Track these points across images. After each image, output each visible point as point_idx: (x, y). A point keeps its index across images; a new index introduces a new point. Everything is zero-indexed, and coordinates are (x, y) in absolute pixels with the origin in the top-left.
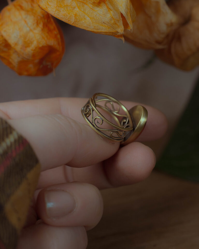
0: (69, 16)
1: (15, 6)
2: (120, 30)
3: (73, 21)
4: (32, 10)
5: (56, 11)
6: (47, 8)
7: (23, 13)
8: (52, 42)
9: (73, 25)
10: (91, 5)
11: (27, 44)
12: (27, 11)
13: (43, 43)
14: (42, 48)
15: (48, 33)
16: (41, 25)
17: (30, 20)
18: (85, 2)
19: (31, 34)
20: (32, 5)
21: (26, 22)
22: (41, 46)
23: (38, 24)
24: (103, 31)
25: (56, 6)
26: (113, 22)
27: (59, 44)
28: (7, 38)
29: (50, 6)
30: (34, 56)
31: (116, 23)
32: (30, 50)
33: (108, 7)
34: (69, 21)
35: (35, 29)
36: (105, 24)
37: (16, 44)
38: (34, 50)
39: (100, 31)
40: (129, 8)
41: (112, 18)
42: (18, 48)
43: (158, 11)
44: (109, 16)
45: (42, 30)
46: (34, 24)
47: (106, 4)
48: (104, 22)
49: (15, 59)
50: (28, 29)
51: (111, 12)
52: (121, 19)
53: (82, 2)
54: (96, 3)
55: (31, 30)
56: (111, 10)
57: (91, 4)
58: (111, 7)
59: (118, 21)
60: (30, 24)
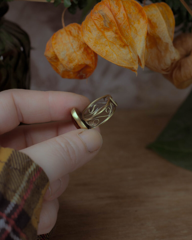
0: (102, 51)
1: (66, 31)
2: (136, 67)
3: (104, 55)
4: (78, 36)
5: (93, 46)
6: (88, 42)
7: (71, 38)
8: (88, 62)
9: (104, 58)
10: (119, 46)
11: (70, 61)
12: (75, 37)
13: (82, 62)
14: (81, 65)
15: (86, 55)
16: (82, 49)
17: (76, 44)
18: (115, 43)
19: (74, 55)
20: (78, 32)
21: (72, 45)
22: (80, 63)
23: (80, 48)
24: (124, 66)
25: (94, 42)
26: (131, 60)
27: (93, 63)
28: (57, 54)
29: (90, 41)
30: (74, 69)
31: (133, 62)
32: (72, 65)
33: (129, 50)
34: (101, 54)
35: (77, 51)
36: (126, 61)
37: (63, 60)
38: (75, 66)
39: (121, 65)
40: (144, 52)
41: (131, 58)
42: (64, 63)
43: (167, 49)
44: (129, 56)
45: (83, 53)
46: (77, 48)
47: (129, 48)
48: (125, 60)
49: (61, 69)
50: (73, 50)
51: (131, 54)
52: (137, 59)
53: (113, 43)
54: (122, 45)
55: (75, 52)
56: (132, 53)
57: (119, 45)
58: (132, 51)
59: (135, 61)
60: (75, 47)
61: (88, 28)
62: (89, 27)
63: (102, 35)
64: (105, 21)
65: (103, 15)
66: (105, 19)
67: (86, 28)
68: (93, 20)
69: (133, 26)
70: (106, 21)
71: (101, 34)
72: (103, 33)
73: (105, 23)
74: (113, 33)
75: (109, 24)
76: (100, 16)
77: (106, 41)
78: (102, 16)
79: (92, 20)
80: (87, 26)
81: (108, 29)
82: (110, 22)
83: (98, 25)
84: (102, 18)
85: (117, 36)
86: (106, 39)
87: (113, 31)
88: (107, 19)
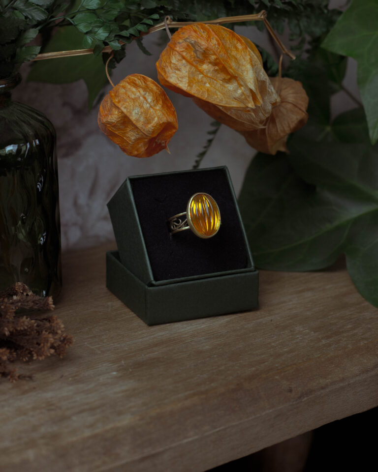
0: (201, 91)
2: (251, 105)
3: (206, 97)
5: (187, 87)
7: (140, 90)
10: (221, 82)
11: (148, 121)
12: (144, 88)
13: (164, 119)
16: (161, 102)
17: (150, 97)
18: (215, 78)
19: (152, 111)
21: (145, 98)
22: (161, 122)
23: (157, 100)
25: (187, 82)
26: (243, 97)
28: (128, 114)
29: (181, 81)
30: (152, 132)
31: (246, 99)
32: (150, 127)
33: (238, 83)
35: (155, 105)
36: (236, 99)
37: (137, 120)
38: (155, 126)
41: (243, 93)
42: (139, 125)
44: (240, 92)
45: (162, 106)
46: (154, 101)
47: (237, 81)
48: (234, 98)
49: (132, 137)
50: (148, 105)
51: (242, 88)
52: (251, 94)
53: (213, 78)
55: (151, 107)
56: (242, 86)
57: (221, 80)
58: (242, 84)
59: (249, 96)
60: (149, 100)
61: (172, 65)
62: (175, 64)
63: (196, 71)
64: (196, 51)
65: (192, 44)
66: (195, 48)
67: (171, 66)
68: (178, 52)
69: (230, 54)
70: (198, 51)
71: (193, 69)
72: (196, 67)
73: (196, 54)
74: (210, 65)
75: (203, 54)
76: (188, 45)
77: (203, 77)
78: (190, 45)
79: (176, 53)
80: (171, 62)
81: (202, 62)
82: (204, 51)
83: (189, 58)
84: (192, 47)
85: (217, 68)
86: (202, 75)
87: (210, 63)
88: (199, 48)
